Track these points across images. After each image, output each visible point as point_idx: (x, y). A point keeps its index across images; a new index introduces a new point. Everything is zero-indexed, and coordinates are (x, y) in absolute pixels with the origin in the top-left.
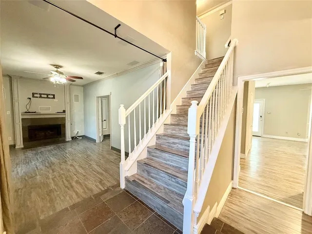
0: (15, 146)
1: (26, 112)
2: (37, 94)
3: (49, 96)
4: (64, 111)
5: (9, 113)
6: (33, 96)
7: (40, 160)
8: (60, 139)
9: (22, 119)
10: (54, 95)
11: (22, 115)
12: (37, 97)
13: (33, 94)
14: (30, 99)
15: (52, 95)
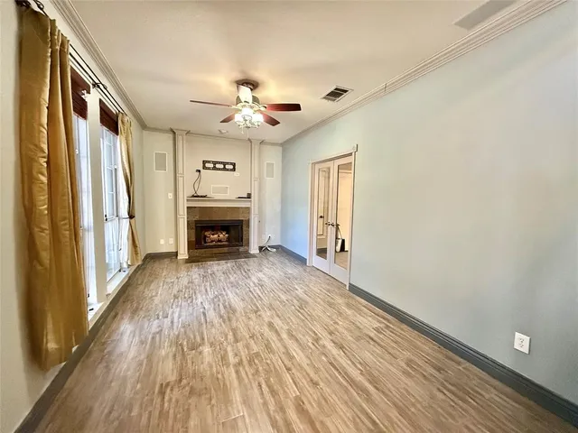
0: (177, 255)
1: (193, 196)
2: (209, 162)
3: (227, 167)
4: (249, 196)
5: (171, 196)
6: (204, 168)
7: (211, 296)
8: (241, 249)
9: (188, 208)
10: (234, 165)
11: (188, 200)
12: (209, 169)
13: (204, 162)
14: (199, 171)
15: (231, 163)
